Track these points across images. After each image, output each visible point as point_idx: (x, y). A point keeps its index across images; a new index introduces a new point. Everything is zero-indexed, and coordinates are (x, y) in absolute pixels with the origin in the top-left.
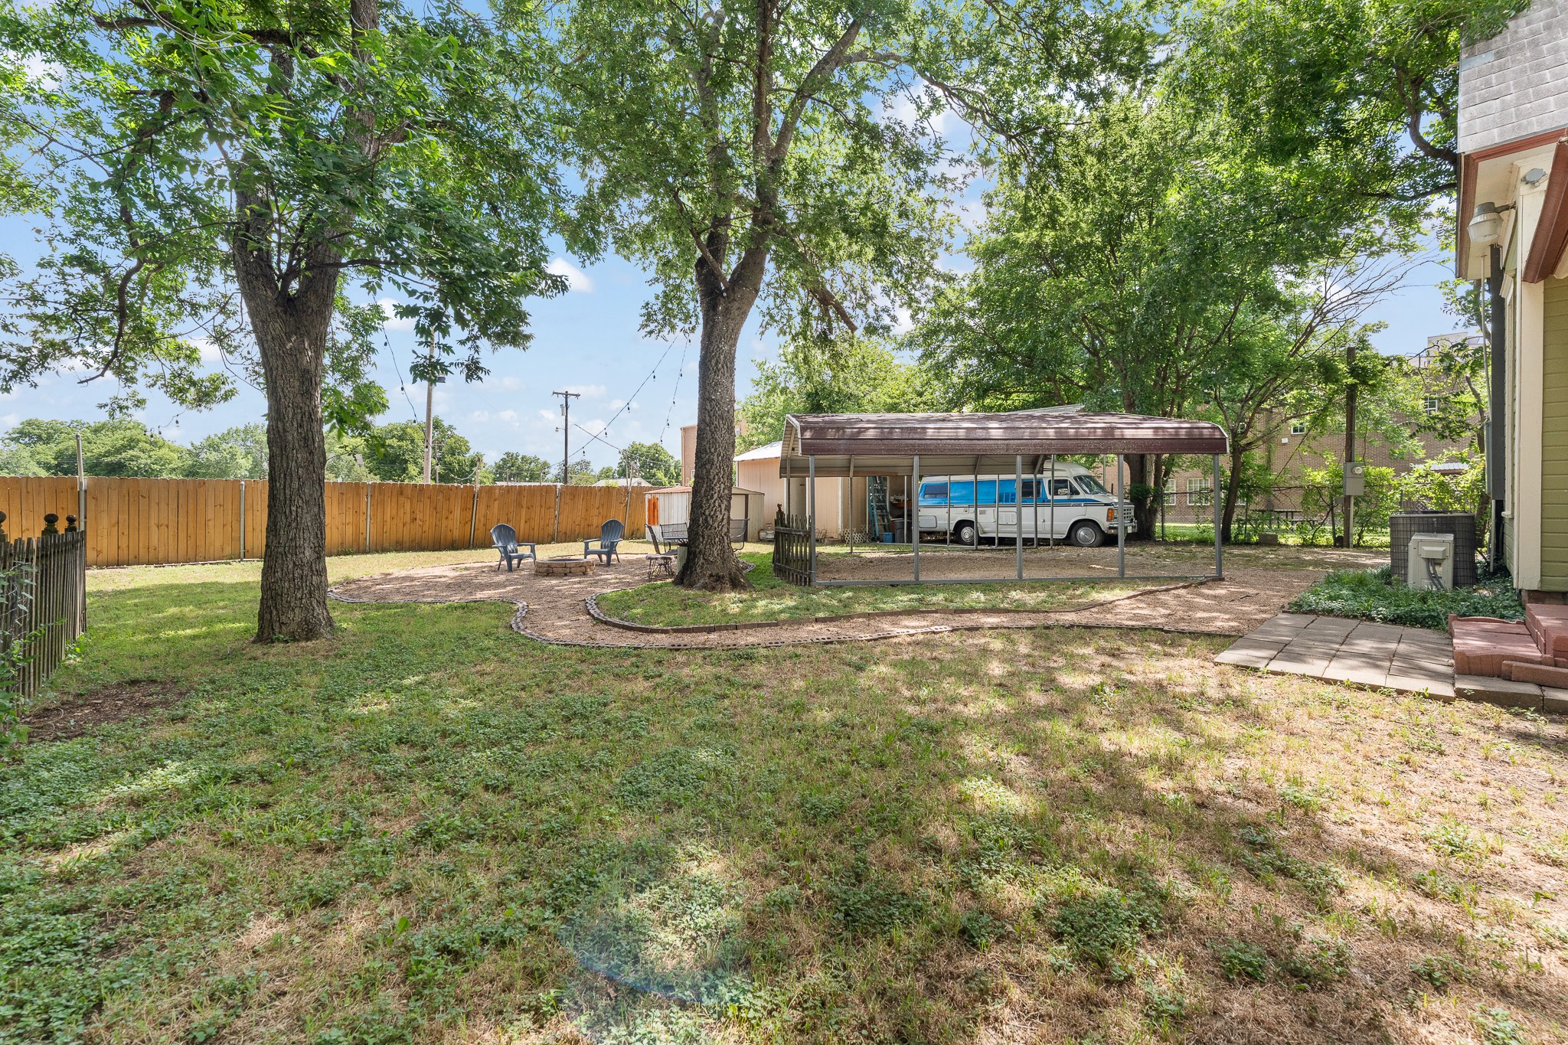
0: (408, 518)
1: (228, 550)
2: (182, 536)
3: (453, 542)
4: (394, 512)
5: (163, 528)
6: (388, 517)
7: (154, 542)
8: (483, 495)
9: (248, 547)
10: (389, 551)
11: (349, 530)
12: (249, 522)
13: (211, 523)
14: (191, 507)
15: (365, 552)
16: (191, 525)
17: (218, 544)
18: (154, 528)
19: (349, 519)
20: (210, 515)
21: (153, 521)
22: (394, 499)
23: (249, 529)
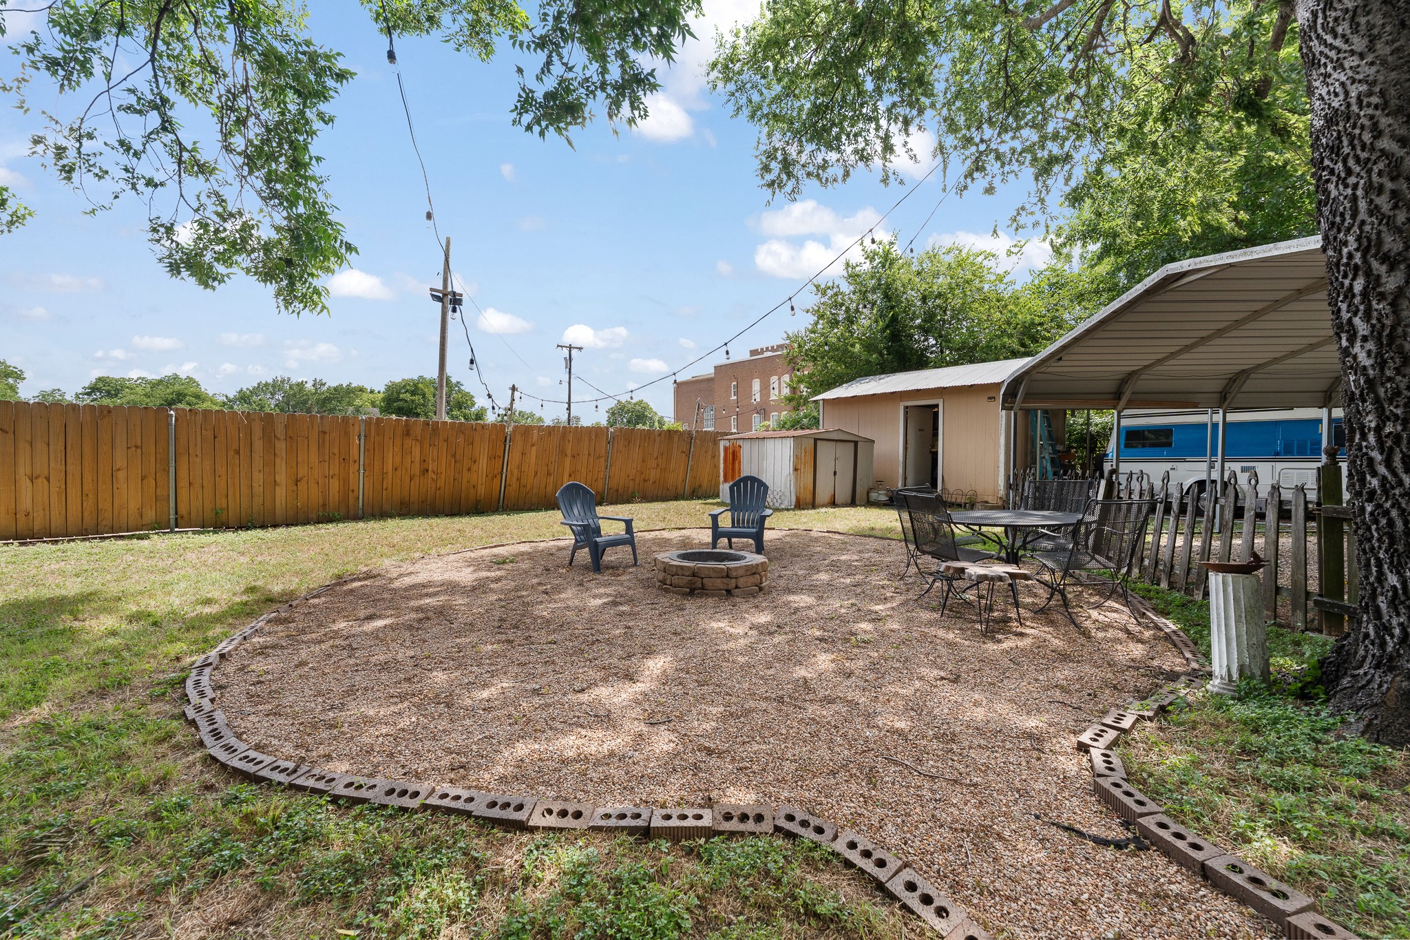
0: (417, 469)
1: (150, 515)
2: (74, 493)
3: (478, 502)
4: (398, 459)
5: (41, 481)
6: (389, 467)
7: (26, 502)
8: (518, 438)
9: (183, 510)
10: (392, 516)
11: (335, 485)
12: (183, 473)
13: (121, 475)
14: (87, 449)
15: (356, 518)
16: (88, 477)
17: (134, 506)
18: (25, 484)
19: (334, 469)
20: (120, 462)
21: (23, 469)
22: (398, 442)
23: (183, 483)
